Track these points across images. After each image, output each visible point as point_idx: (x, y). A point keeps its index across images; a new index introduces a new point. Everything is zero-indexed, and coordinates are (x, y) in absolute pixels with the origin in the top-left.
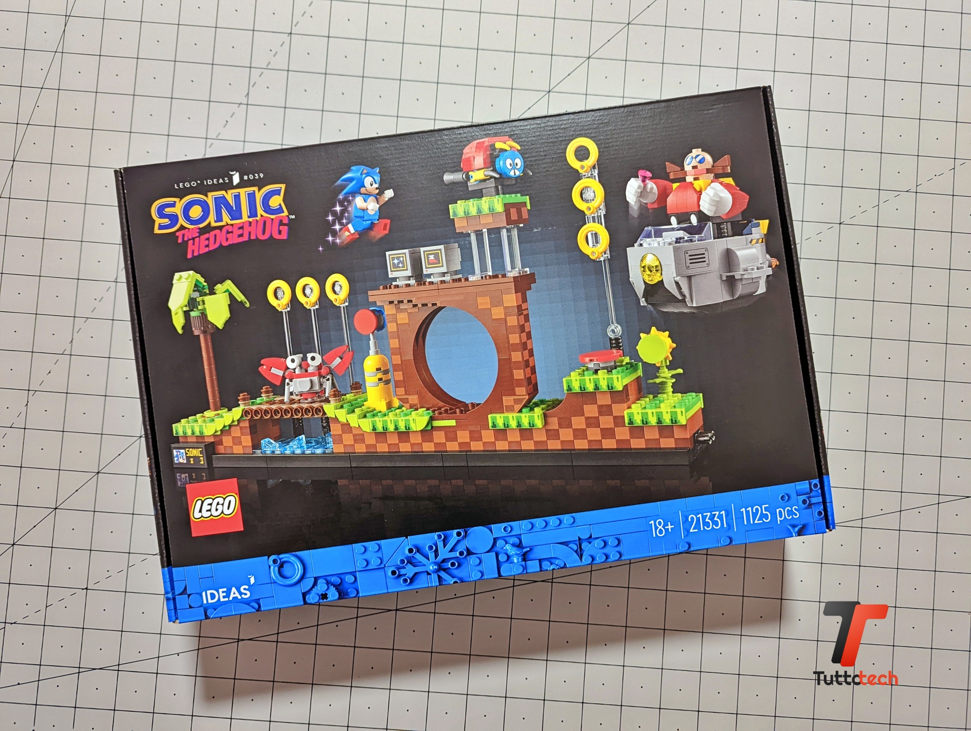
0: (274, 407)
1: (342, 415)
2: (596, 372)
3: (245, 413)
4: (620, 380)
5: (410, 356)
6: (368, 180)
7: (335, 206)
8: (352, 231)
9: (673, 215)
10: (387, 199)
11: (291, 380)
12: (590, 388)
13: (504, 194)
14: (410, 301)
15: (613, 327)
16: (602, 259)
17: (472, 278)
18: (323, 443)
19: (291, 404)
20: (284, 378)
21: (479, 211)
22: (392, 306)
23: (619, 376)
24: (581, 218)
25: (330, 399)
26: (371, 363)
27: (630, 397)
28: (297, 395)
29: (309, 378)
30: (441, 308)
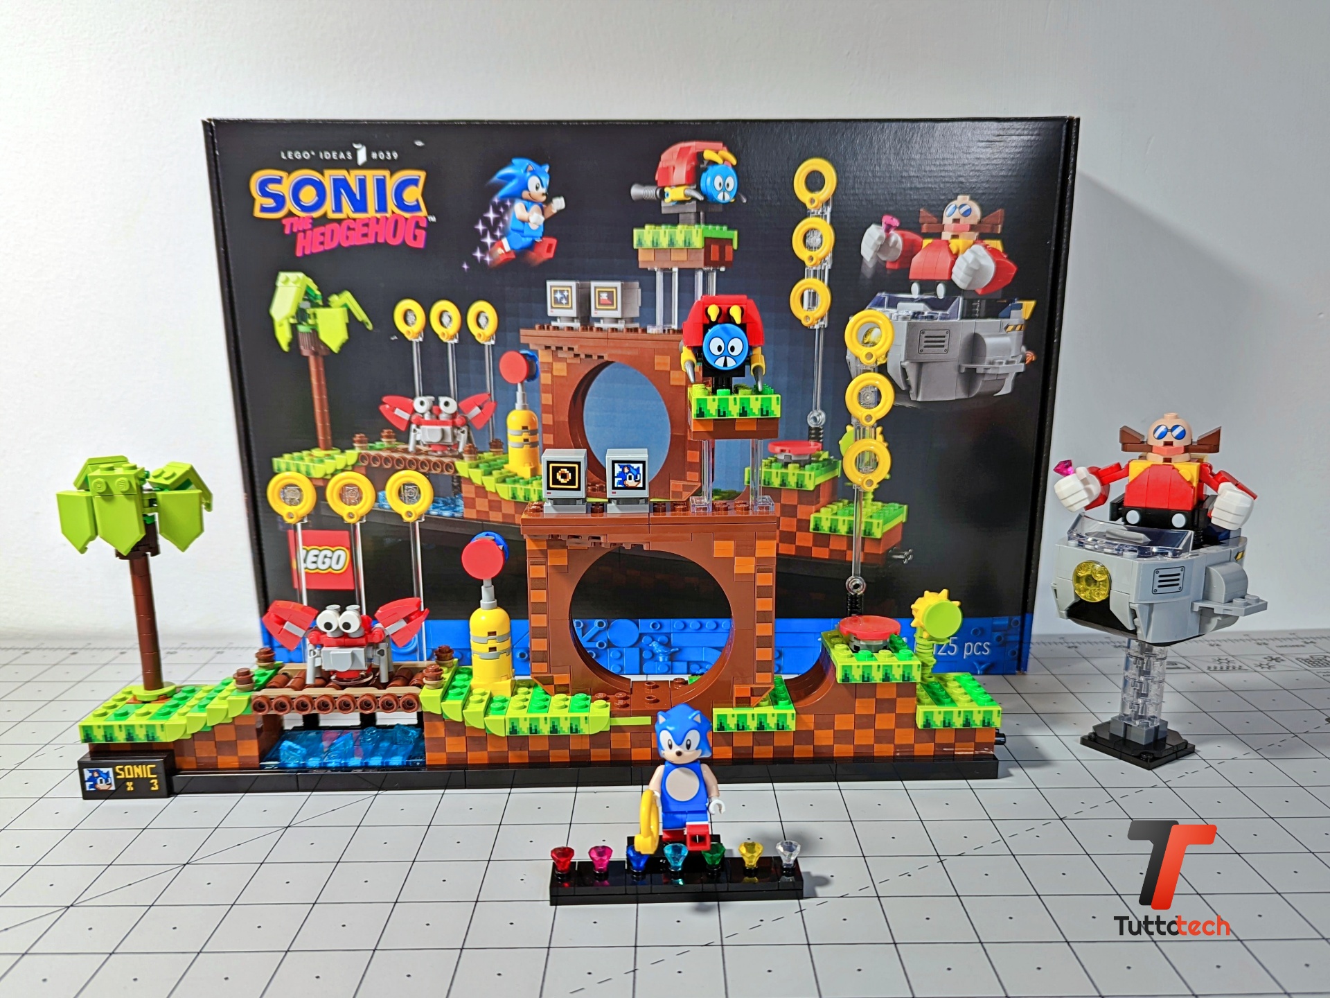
0: (396, 455)
1: (477, 476)
2: (786, 465)
3: (362, 458)
4: (813, 478)
5: (564, 418)
6: (533, 182)
7: (487, 211)
8: (507, 248)
9: (915, 280)
10: (555, 211)
11: (418, 426)
12: (776, 483)
13: (706, 223)
14: (571, 349)
15: (815, 414)
16: (817, 327)
17: (651, 330)
18: (451, 505)
19: (417, 455)
20: (410, 423)
21: (671, 243)
22: (548, 352)
23: (813, 474)
24: (798, 270)
25: (464, 455)
26: (516, 419)
27: (821, 499)
28: (425, 445)
29: (439, 428)
30: (608, 363)
